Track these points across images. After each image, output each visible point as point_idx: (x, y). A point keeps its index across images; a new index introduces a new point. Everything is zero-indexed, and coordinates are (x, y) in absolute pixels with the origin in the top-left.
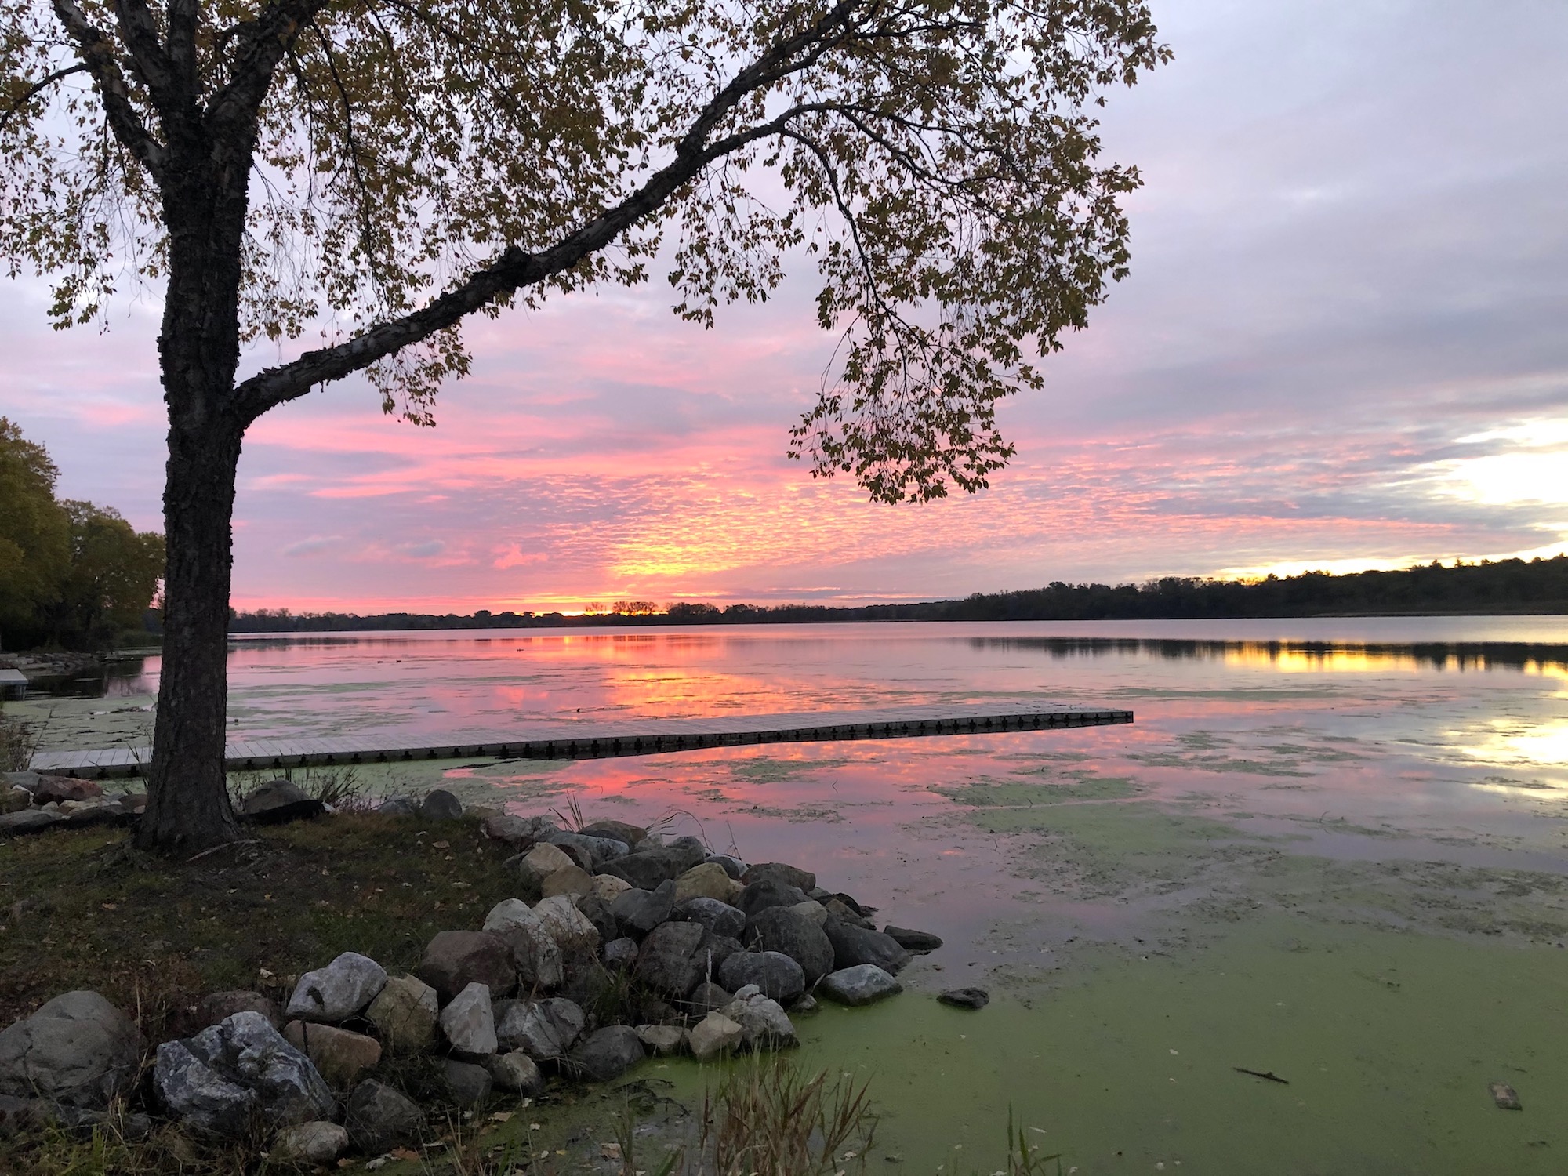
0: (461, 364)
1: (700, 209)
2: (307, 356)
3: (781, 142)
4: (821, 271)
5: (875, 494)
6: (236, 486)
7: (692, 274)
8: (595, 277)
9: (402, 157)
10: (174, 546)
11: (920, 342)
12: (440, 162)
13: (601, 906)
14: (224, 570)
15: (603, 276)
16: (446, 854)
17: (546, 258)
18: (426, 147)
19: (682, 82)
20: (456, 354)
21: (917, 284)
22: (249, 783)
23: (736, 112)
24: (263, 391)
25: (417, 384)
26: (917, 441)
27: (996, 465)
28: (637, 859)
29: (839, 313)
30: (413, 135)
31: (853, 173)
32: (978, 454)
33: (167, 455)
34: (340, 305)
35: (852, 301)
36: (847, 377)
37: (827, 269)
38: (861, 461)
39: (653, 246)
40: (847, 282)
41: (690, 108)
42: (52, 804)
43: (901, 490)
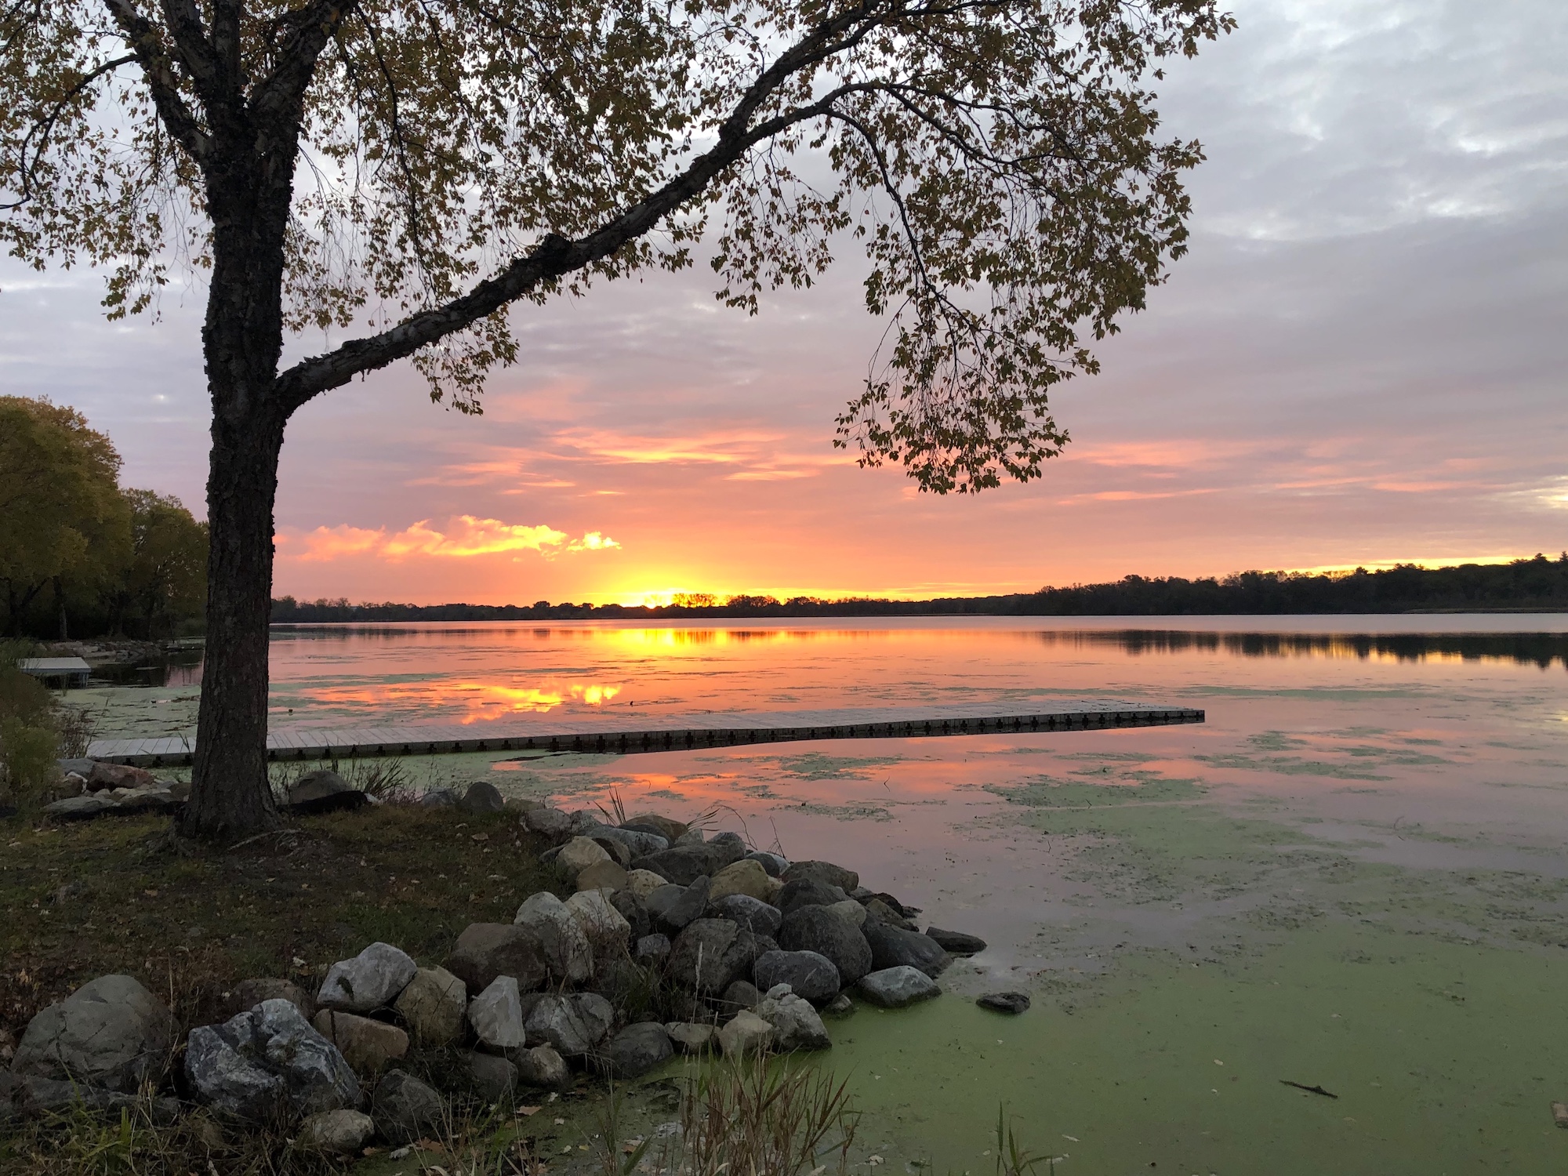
0: (507, 352)
1: (744, 193)
2: (348, 345)
3: (829, 124)
4: (869, 255)
5: (924, 483)
6: (280, 474)
7: (735, 260)
8: (640, 263)
9: (449, 142)
10: (216, 535)
11: (971, 327)
12: (485, 148)
13: (634, 901)
14: (266, 560)
15: (648, 262)
16: (485, 846)
17: (586, 245)
18: (471, 133)
19: (727, 63)
20: (502, 342)
21: (969, 268)
22: (295, 774)
23: (780, 93)
24: (304, 380)
25: (464, 372)
26: (967, 429)
27: (1050, 453)
28: (674, 855)
29: (888, 297)
30: (458, 122)
31: (903, 154)
32: (1031, 441)
33: (210, 445)
34: (387, 293)
35: (902, 285)
36: (896, 364)
37: (875, 252)
38: (909, 450)
39: (698, 231)
40: (896, 265)
41: (733, 90)
42: (105, 791)
43: (951, 479)
